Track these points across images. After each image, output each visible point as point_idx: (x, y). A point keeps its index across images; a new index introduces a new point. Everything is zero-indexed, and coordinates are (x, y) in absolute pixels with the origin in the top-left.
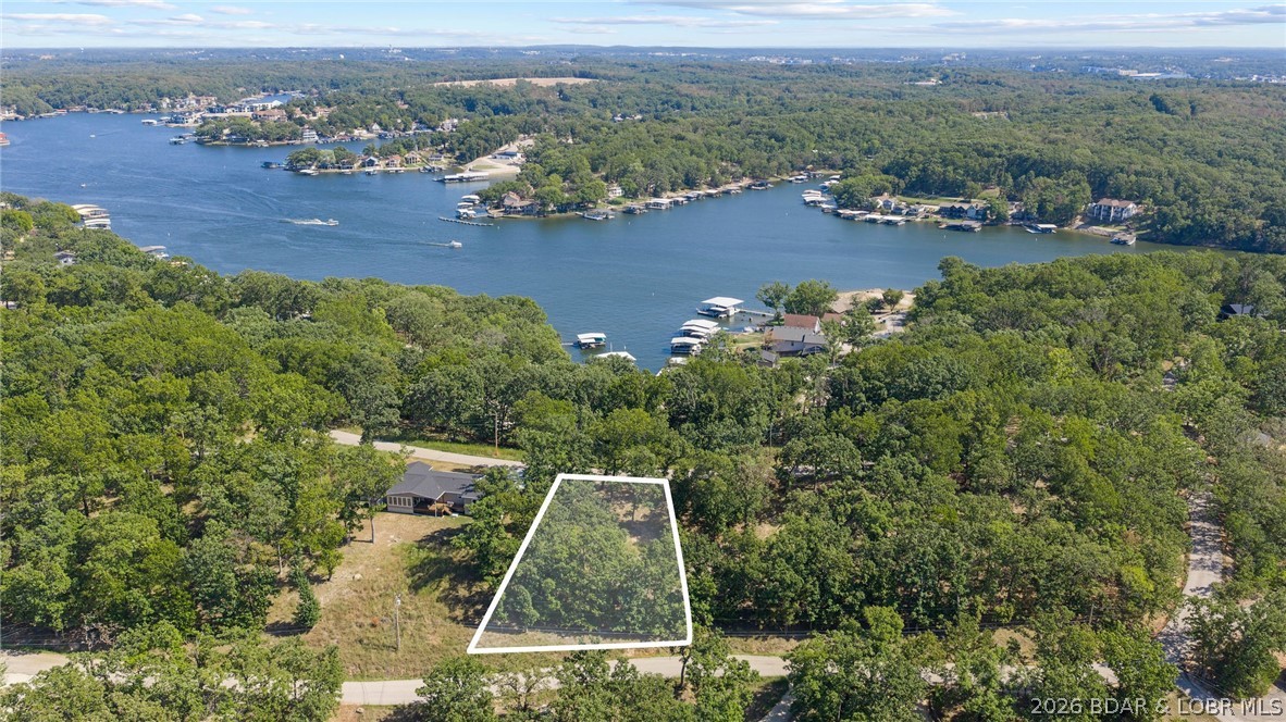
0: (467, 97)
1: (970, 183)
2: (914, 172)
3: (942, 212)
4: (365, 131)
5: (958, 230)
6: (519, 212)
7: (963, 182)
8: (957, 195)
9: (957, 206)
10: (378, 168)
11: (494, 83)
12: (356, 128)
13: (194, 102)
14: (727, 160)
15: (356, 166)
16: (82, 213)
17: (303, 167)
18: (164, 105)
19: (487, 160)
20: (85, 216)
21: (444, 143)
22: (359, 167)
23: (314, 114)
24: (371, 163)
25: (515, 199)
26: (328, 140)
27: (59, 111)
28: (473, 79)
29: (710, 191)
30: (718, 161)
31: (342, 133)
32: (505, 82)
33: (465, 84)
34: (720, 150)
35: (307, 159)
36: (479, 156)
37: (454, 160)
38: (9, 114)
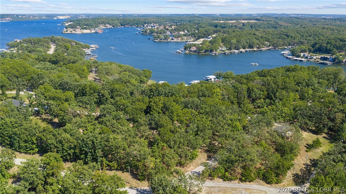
0: (216, 24)
1: (335, 50)
2: (318, 46)
3: (321, 59)
4: (183, 32)
5: (322, 64)
6: (193, 52)
7: (332, 49)
8: (330, 54)
9: (326, 57)
10: (174, 41)
11: (229, 21)
12: (181, 31)
13: (153, 25)
14: (267, 41)
15: (169, 40)
16: (93, 47)
17: (156, 40)
18: (145, 26)
19: (202, 40)
20: (92, 47)
21: (194, 35)
22: (170, 40)
23: (171, 28)
24: (173, 39)
25: (194, 49)
26: (172, 34)
27: (122, 27)
28: (225, 20)
29: (255, 49)
30: (264, 41)
31: (177, 33)
32: (232, 21)
33: (221, 22)
34: (265, 38)
35: (157, 38)
36: (201, 38)
37: (195, 39)
38: (111, 27)
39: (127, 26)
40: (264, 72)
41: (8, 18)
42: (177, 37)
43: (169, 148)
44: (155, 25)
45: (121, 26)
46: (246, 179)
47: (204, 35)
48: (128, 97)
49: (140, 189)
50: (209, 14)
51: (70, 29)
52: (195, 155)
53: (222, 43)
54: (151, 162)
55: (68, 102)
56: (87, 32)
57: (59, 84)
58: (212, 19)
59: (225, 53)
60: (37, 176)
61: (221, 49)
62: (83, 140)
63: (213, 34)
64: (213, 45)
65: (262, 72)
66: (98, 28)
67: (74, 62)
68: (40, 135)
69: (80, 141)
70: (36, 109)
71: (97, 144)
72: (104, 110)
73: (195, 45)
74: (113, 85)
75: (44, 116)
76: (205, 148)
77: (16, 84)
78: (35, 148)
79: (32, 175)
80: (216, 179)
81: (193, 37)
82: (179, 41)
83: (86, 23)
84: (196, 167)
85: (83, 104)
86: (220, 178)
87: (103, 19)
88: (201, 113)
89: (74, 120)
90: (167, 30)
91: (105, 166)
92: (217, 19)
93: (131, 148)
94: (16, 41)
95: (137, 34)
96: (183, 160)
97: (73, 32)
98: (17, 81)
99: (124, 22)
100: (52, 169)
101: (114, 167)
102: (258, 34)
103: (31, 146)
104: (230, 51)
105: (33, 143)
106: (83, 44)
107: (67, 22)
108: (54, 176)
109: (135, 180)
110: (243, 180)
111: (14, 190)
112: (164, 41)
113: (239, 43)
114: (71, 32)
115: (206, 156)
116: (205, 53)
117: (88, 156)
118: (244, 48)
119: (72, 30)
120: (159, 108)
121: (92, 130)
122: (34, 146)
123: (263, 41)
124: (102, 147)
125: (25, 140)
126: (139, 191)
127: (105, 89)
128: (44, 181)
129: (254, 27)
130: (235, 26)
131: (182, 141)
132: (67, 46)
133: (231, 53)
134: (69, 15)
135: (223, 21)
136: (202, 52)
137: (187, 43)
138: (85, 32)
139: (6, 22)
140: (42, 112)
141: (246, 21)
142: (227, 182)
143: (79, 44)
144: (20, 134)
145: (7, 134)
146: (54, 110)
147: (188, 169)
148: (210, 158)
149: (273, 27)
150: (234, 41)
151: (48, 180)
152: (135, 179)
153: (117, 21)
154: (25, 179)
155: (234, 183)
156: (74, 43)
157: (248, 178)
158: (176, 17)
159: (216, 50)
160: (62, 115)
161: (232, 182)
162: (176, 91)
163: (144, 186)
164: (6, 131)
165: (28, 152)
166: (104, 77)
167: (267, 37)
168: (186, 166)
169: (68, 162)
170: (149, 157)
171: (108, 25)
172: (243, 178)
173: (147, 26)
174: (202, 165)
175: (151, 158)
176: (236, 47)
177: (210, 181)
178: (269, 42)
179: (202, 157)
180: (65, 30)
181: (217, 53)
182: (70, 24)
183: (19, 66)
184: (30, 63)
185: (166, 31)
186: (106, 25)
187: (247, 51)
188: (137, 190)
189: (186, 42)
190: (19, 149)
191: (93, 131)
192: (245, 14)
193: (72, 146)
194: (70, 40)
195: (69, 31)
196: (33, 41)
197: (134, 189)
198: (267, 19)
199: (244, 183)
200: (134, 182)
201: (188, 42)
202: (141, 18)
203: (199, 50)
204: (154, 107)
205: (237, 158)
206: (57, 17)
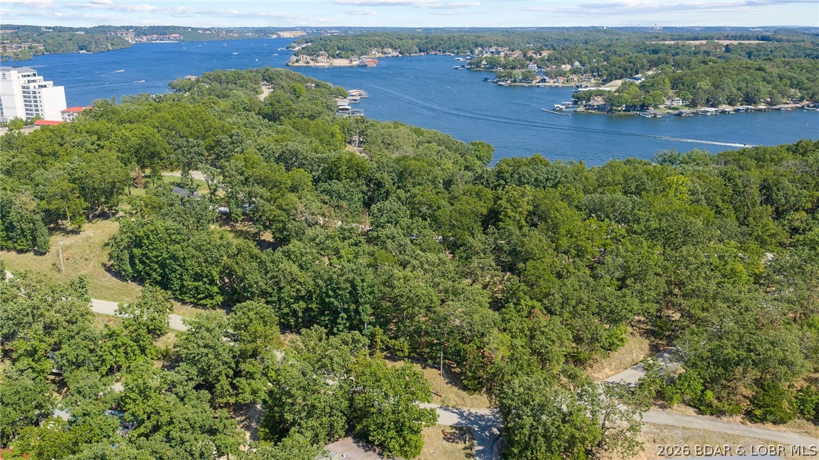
0: (654, 48)
4: (570, 66)
6: (595, 109)
10: (547, 84)
11: (688, 42)
12: (565, 64)
13: (494, 50)
14: (796, 88)
15: (534, 82)
16: (354, 94)
17: (503, 81)
18: (477, 52)
19: (619, 82)
20: (352, 96)
21: (598, 71)
22: (536, 83)
23: (540, 54)
24: (544, 81)
25: (599, 101)
26: (543, 70)
27: (422, 54)
28: (678, 40)
29: (762, 106)
30: (787, 88)
31: (554, 67)
32: (697, 42)
33: (666, 42)
34: (790, 79)
35: (505, 76)
36: (616, 79)
37: (601, 82)
38: (395, 54)
39: (433, 53)
40: (803, 147)
41: (174, 35)
42: (556, 76)
43: (549, 315)
44: (500, 49)
45: (420, 51)
46: (765, 414)
47: (625, 70)
48: (439, 192)
49: (467, 412)
50: (636, 28)
51: (305, 56)
52: (616, 338)
53: (673, 88)
54: (498, 347)
55: (298, 194)
56: (342, 65)
57: (278, 156)
58: (643, 36)
59: (679, 115)
60: (217, 356)
61: (668, 103)
62: (330, 279)
63: (648, 70)
64: (649, 92)
65: (797, 145)
66: (368, 57)
67: (312, 117)
68: (230, 262)
69: (321, 282)
70: (223, 209)
71: (363, 290)
72: (382, 215)
73: (601, 94)
74: (404, 162)
75: (239, 226)
76: (642, 326)
77: (183, 151)
78: (217, 293)
79: (206, 351)
80: (675, 406)
81: (594, 76)
82: (561, 85)
83: (341, 45)
84: (617, 370)
85: (332, 198)
86: (690, 405)
87: (379, 36)
88: (635, 233)
89: (310, 232)
90: (531, 59)
91: (380, 348)
92: (657, 38)
93: (449, 306)
94: (190, 79)
95: (456, 68)
96: (584, 350)
97: (312, 63)
98: (185, 143)
99: (427, 43)
100: (254, 341)
101: (403, 351)
102: (772, 70)
103: (208, 289)
104: (692, 110)
105: (212, 282)
106: (332, 85)
107: (299, 44)
108: (258, 357)
109: (455, 389)
110: (755, 415)
111: (163, 380)
112: (520, 85)
113: (718, 90)
114: (308, 63)
115: (647, 345)
116: (627, 113)
117: (339, 321)
118: (730, 104)
119: (309, 58)
120: (521, 212)
121: (351, 257)
122: (215, 289)
123: (785, 85)
124: (374, 298)
125: (196, 274)
126: (466, 418)
127: (384, 172)
128: (232, 368)
129: (754, 56)
130: (705, 52)
131: (585, 298)
132: (297, 89)
133: (696, 114)
134: (303, 29)
135: (673, 42)
136: (620, 111)
137: (579, 89)
138: (337, 65)
139: (170, 43)
140: (236, 214)
141: (735, 42)
142: (708, 416)
143: (323, 86)
144: (184, 258)
145: (157, 257)
146: (264, 210)
147: (595, 375)
148: (658, 351)
149: (809, 55)
150: (705, 84)
151: (242, 366)
152: (455, 385)
153: (410, 41)
154: (189, 360)
155: (728, 422)
156: (313, 85)
157: (771, 413)
158: (551, 32)
159: (656, 107)
160: (282, 221)
161: (725, 419)
162: (566, 177)
163: (479, 407)
164: (154, 249)
165: (201, 302)
166: (379, 153)
167: (796, 76)
168: (591, 367)
169: (292, 332)
170: (495, 331)
171: (390, 50)
172: (758, 412)
173: (482, 52)
174: (634, 369)
175: (500, 336)
176: (708, 101)
177: (661, 410)
178: (800, 89)
179: (636, 347)
180: (294, 58)
181: (657, 112)
182: (306, 47)
183: (190, 117)
184: (216, 114)
185: (528, 62)
186: (386, 50)
187: (739, 109)
188: (461, 414)
189: (578, 87)
190: (180, 295)
191: (354, 260)
192: (729, 27)
193: (302, 292)
194: (305, 77)
195: (304, 60)
196: (223, 77)
197: (452, 412)
198: (792, 38)
199: (760, 424)
200: (453, 394)
201: (581, 87)
202: (468, 34)
203: (612, 105)
204: (509, 211)
205: (743, 353)
206: (278, 34)
